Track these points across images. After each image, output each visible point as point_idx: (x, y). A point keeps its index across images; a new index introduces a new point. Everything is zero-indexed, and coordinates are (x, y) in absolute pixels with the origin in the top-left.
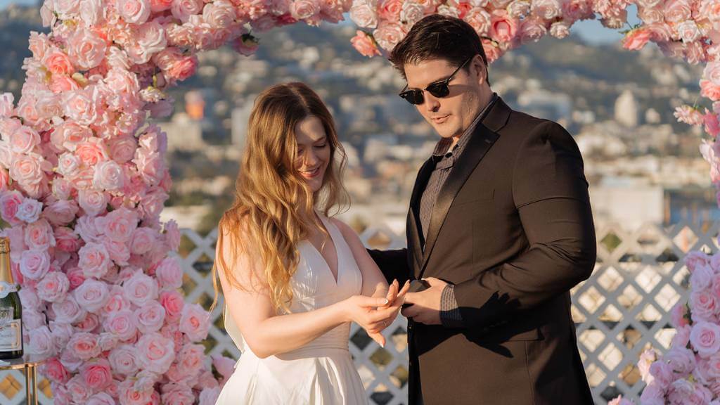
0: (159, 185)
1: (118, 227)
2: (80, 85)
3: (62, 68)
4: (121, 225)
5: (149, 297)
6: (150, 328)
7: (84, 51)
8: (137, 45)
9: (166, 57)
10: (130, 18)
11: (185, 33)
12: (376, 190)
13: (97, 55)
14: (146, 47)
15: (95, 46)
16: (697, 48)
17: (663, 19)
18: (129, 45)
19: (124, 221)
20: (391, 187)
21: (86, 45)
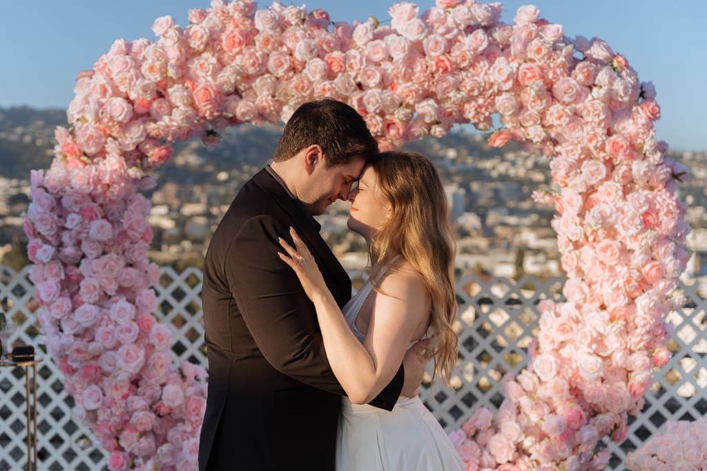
0: (142, 238)
1: (107, 267)
2: (85, 164)
3: (73, 153)
4: (110, 266)
5: (127, 318)
6: (127, 339)
7: (87, 141)
8: (126, 137)
9: (148, 146)
10: (118, 117)
11: (158, 129)
12: (492, 245)
13: (97, 144)
14: (131, 138)
15: (96, 138)
16: (549, 147)
17: (519, 125)
18: (121, 137)
19: (112, 263)
20: (504, 243)
21: (89, 137)
